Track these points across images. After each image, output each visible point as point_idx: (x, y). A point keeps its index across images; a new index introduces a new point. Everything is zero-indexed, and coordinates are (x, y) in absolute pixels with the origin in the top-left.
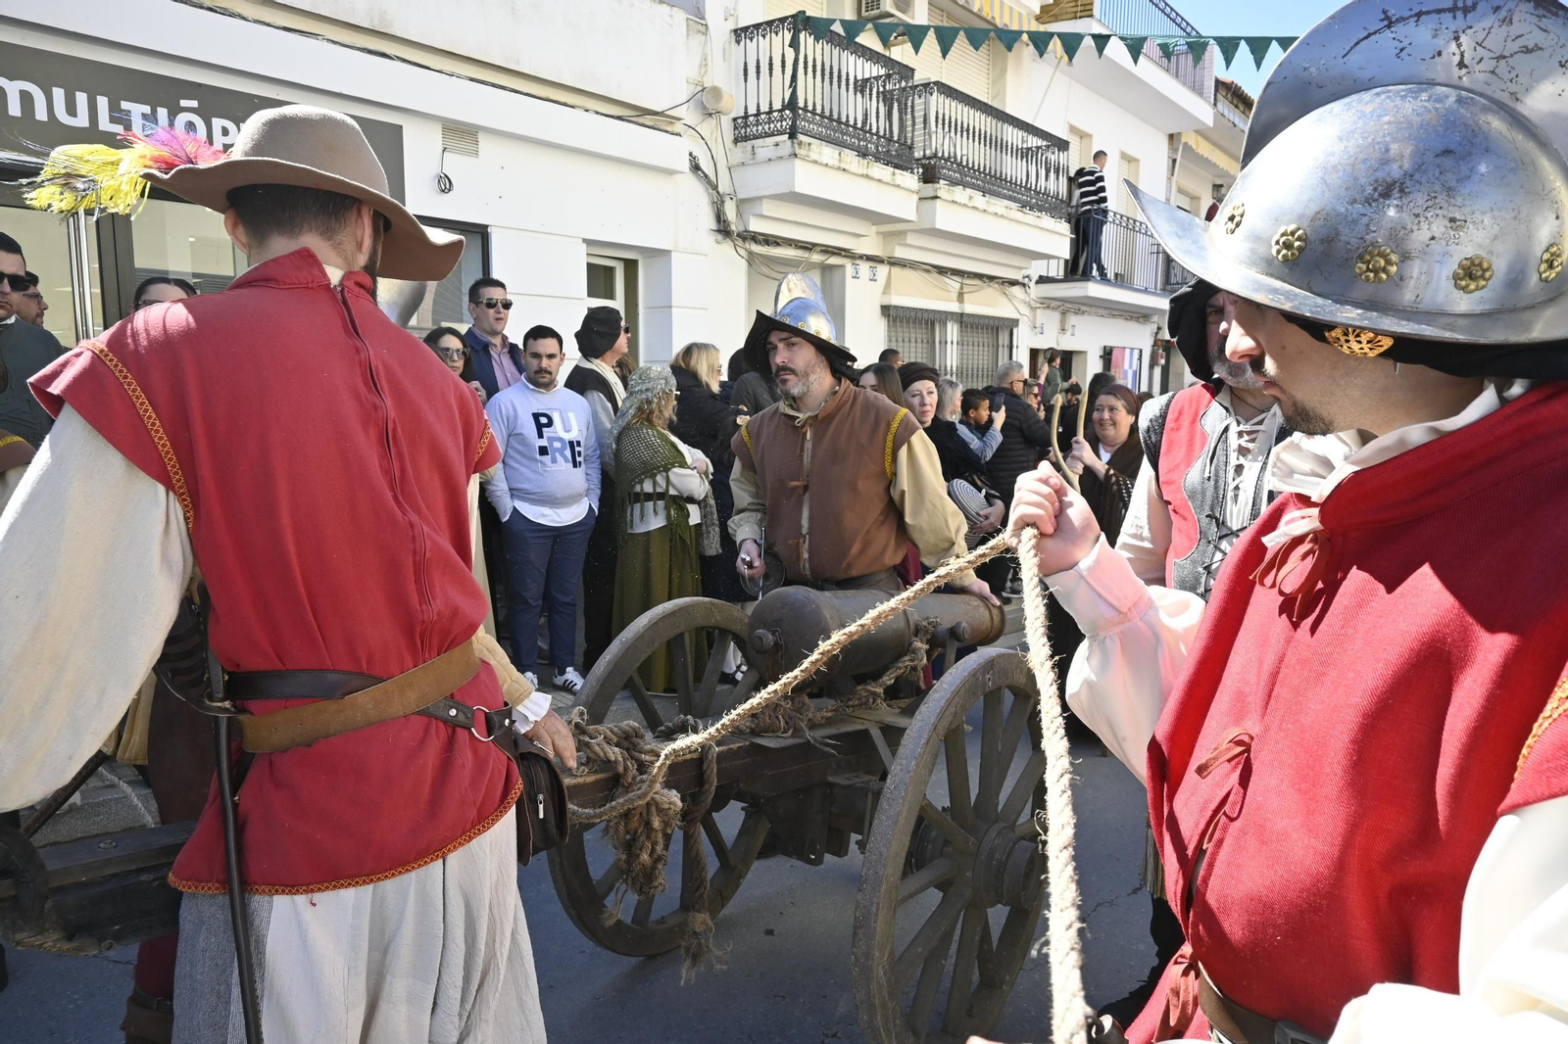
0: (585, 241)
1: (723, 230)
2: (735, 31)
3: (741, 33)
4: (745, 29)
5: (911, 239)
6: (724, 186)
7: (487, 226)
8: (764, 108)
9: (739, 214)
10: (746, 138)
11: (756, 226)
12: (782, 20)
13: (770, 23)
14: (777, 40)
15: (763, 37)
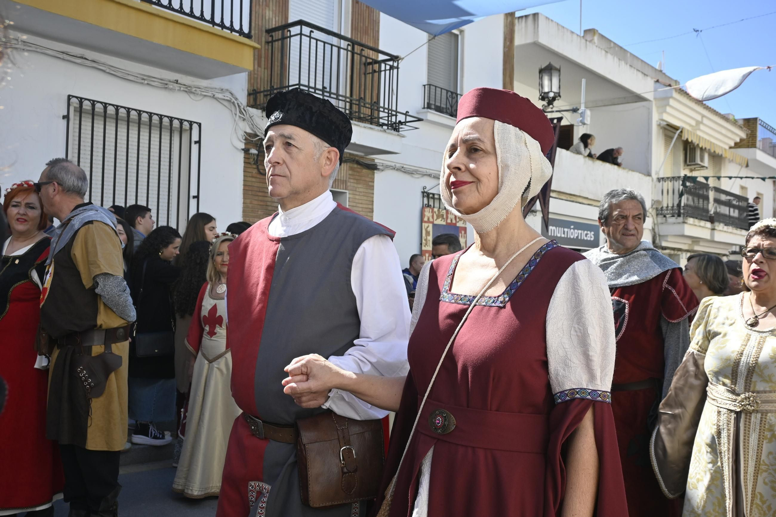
2: (658, 178)
3: (659, 180)
4: (663, 178)
6: (656, 230)
8: (670, 205)
9: (659, 240)
10: (661, 214)
11: (664, 244)
12: (679, 177)
13: (673, 178)
14: (676, 184)
15: (671, 181)
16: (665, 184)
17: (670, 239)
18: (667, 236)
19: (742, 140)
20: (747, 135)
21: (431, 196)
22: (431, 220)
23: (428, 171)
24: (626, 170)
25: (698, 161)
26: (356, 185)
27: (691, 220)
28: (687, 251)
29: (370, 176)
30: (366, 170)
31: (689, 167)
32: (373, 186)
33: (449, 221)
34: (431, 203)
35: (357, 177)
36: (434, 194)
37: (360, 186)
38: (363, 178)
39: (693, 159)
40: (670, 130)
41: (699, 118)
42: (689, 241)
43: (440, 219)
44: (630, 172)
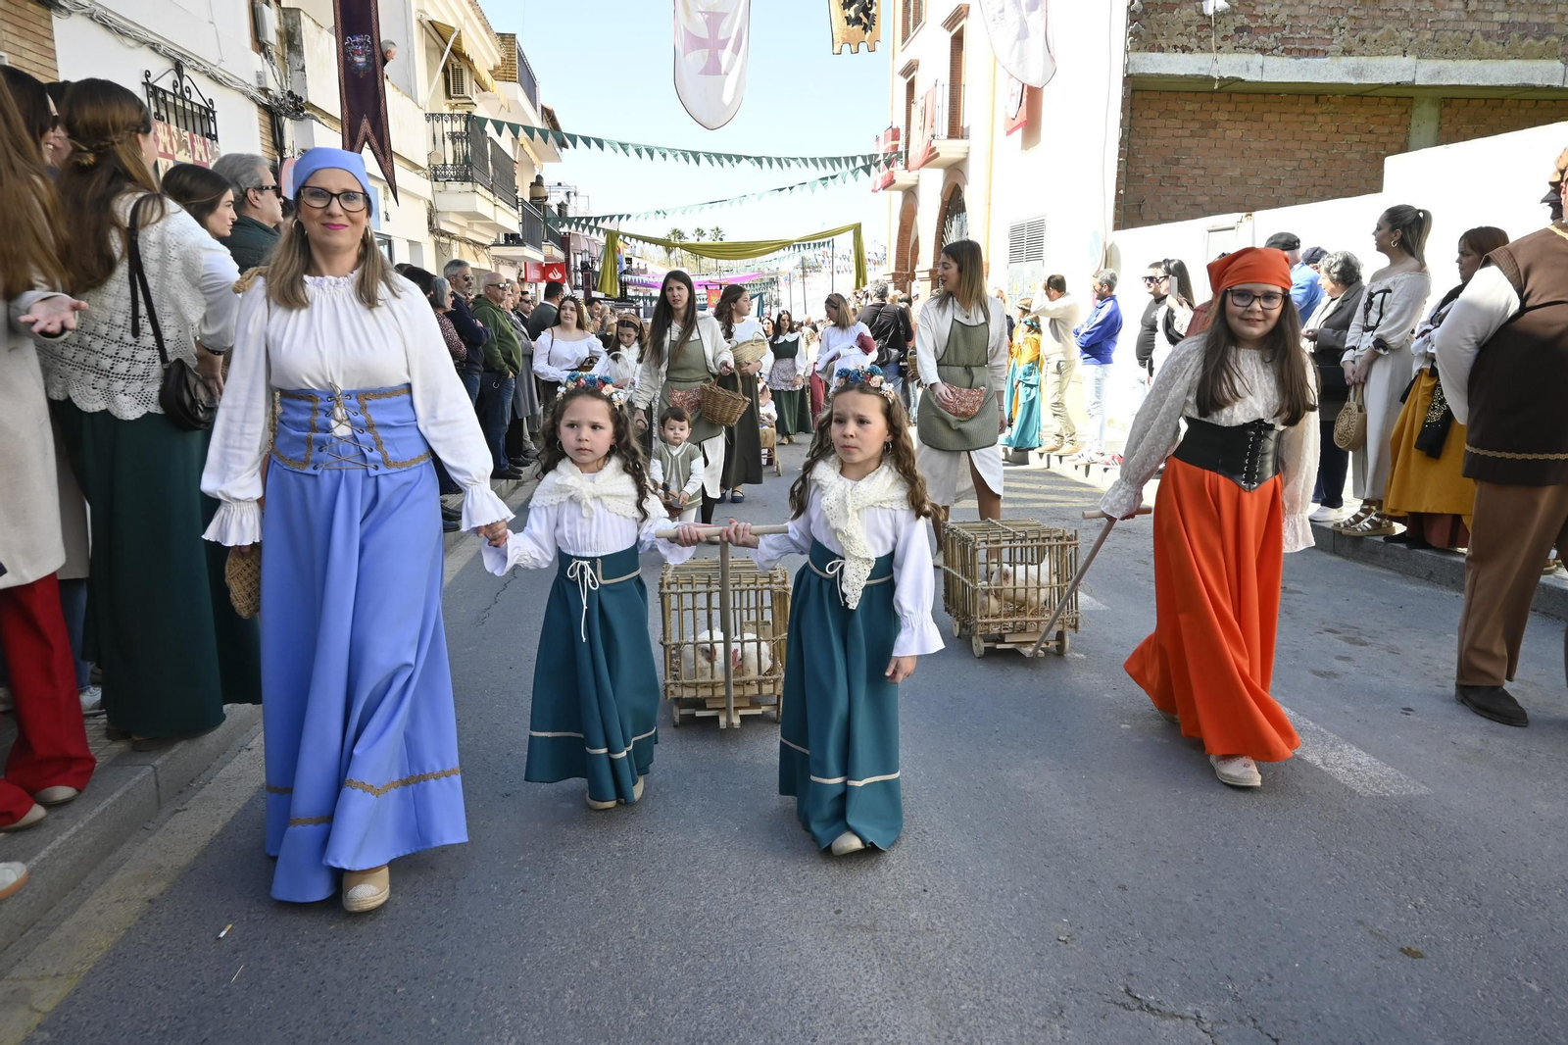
0: (408, 241)
1: (433, 229)
2: (426, 115)
3: (431, 117)
4: (433, 115)
5: (476, 228)
6: (434, 202)
7: (390, 236)
8: (450, 162)
9: (439, 220)
10: (439, 177)
11: (444, 227)
13: (450, 115)
15: (446, 121)
16: (438, 126)
17: (452, 218)
18: (448, 212)
19: (496, 68)
20: (503, 59)
21: (160, 95)
22: (170, 151)
23: (150, 36)
24: (400, 93)
25: (467, 92)
26: (18, 42)
27: (480, 188)
28: (460, 240)
29: (44, 23)
30: (35, 7)
31: (450, 101)
32: (54, 51)
33: (197, 158)
34: (163, 113)
35: (21, 23)
36: (164, 92)
37: (27, 45)
38: (32, 27)
39: (460, 89)
40: (438, 33)
41: (461, 17)
42: (463, 222)
43: (184, 151)
44: (404, 97)
